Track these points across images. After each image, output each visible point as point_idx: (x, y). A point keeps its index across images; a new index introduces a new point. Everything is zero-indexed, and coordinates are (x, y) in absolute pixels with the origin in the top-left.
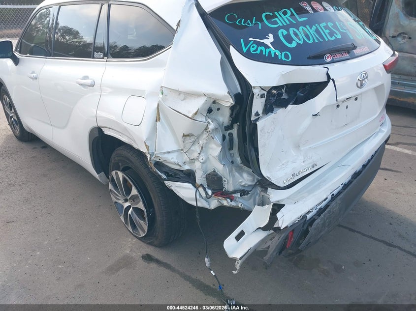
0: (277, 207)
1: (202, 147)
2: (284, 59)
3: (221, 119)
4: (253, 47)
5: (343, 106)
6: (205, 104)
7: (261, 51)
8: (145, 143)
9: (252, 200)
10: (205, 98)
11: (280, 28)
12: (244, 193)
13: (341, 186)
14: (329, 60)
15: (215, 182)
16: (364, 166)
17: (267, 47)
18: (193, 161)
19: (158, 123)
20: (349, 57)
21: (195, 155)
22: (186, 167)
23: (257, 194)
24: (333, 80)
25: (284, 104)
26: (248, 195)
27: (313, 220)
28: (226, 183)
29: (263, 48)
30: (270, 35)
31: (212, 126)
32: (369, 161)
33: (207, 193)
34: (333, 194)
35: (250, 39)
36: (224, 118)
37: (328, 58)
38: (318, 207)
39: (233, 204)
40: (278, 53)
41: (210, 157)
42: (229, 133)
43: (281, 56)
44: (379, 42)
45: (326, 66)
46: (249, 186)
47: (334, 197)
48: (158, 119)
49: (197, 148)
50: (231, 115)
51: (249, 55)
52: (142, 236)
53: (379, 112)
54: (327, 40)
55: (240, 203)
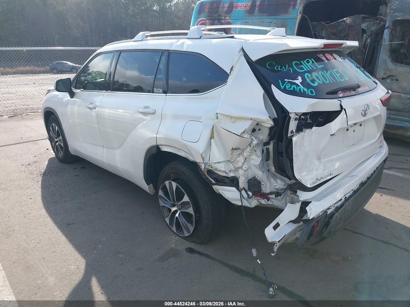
0: (305, 204)
1: (246, 158)
2: (310, 94)
3: (261, 137)
4: (288, 85)
5: (351, 130)
6: (251, 125)
7: (294, 88)
8: (201, 155)
9: (284, 201)
10: (251, 121)
11: (305, 72)
12: (278, 194)
13: (352, 192)
14: (341, 95)
15: (254, 186)
16: (368, 178)
17: (297, 85)
18: (237, 169)
19: (212, 140)
20: (355, 94)
21: (240, 164)
22: (232, 175)
23: (288, 196)
24: (345, 109)
25: (310, 126)
26: (282, 196)
27: (332, 214)
28: (264, 186)
29: (295, 86)
30: (299, 77)
31: (255, 142)
32: (372, 174)
33: (248, 195)
34: (346, 197)
35: (286, 80)
36: (264, 136)
37: (340, 94)
38: (336, 206)
39: (270, 202)
40: (306, 90)
41: (252, 166)
42: (266, 148)
43: (308, 92)
44: (376, 83)
45: (339, 99)
46: (282, 189)
47: (347, 199)
48: (212, 137)
49: (241, 159)
50: (269, 134)
51: (285, 91)
52: (186, 235)
53: (378, 136)
54: (338, 81)
55: (275, 202)
